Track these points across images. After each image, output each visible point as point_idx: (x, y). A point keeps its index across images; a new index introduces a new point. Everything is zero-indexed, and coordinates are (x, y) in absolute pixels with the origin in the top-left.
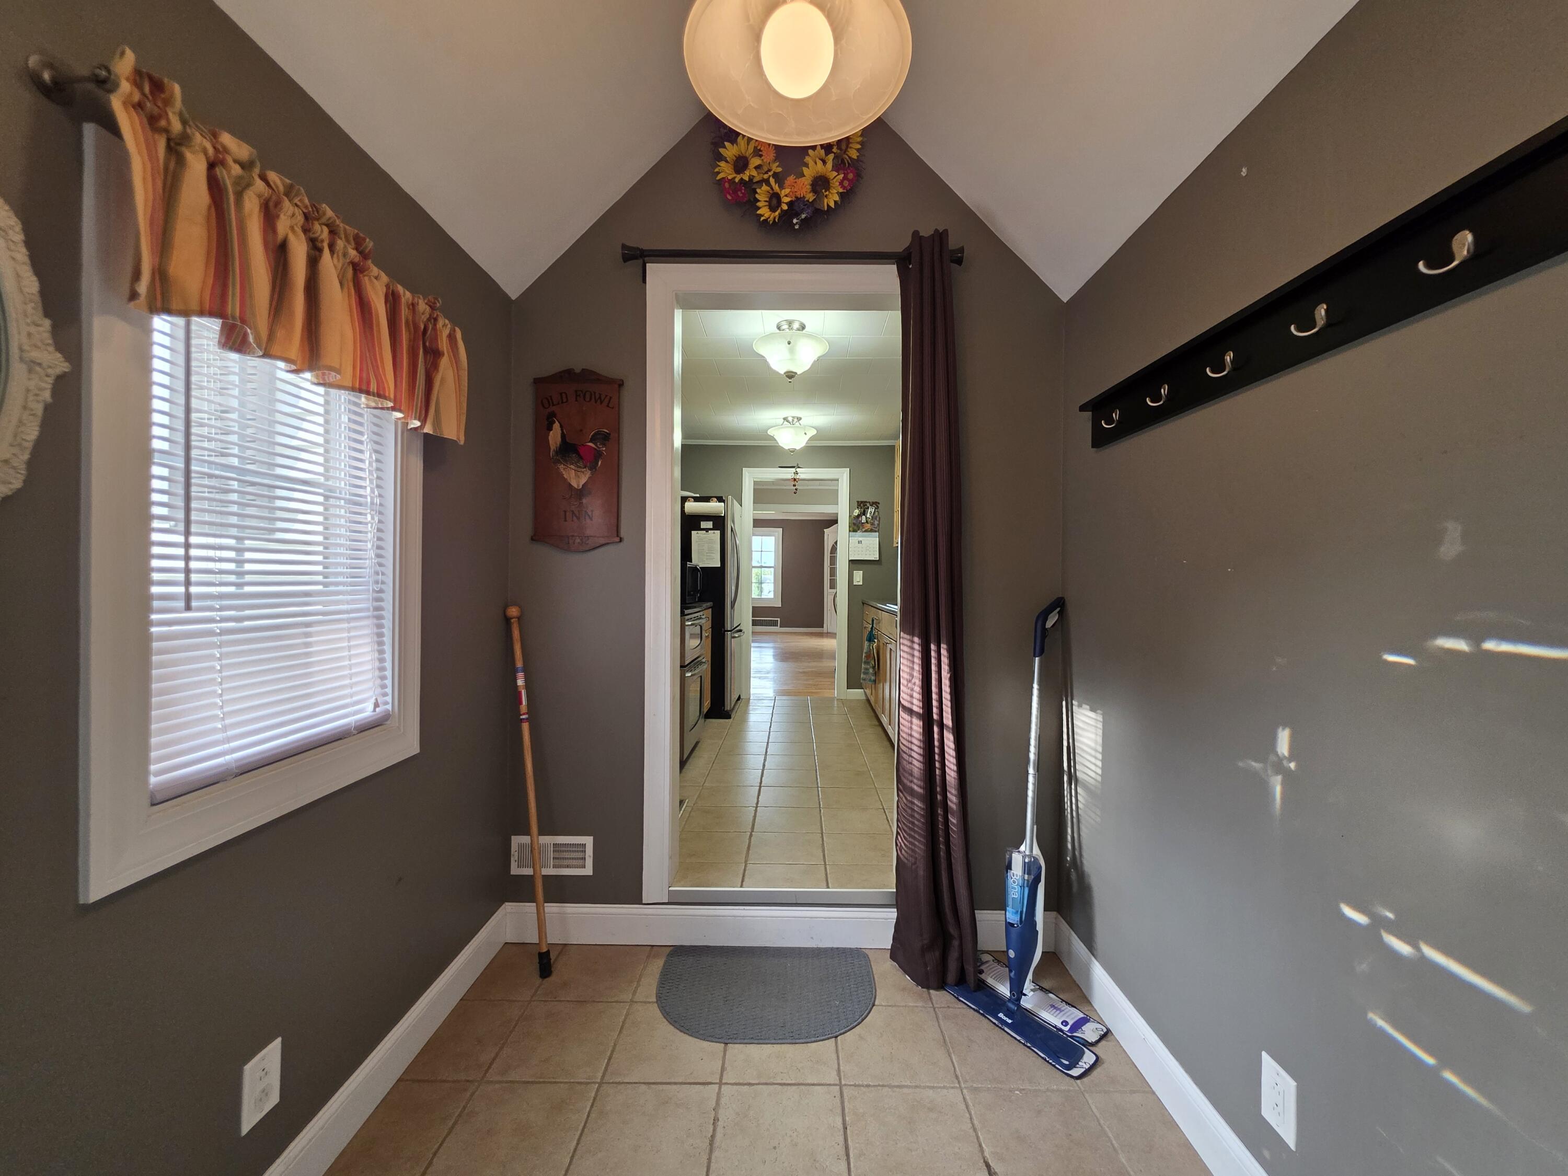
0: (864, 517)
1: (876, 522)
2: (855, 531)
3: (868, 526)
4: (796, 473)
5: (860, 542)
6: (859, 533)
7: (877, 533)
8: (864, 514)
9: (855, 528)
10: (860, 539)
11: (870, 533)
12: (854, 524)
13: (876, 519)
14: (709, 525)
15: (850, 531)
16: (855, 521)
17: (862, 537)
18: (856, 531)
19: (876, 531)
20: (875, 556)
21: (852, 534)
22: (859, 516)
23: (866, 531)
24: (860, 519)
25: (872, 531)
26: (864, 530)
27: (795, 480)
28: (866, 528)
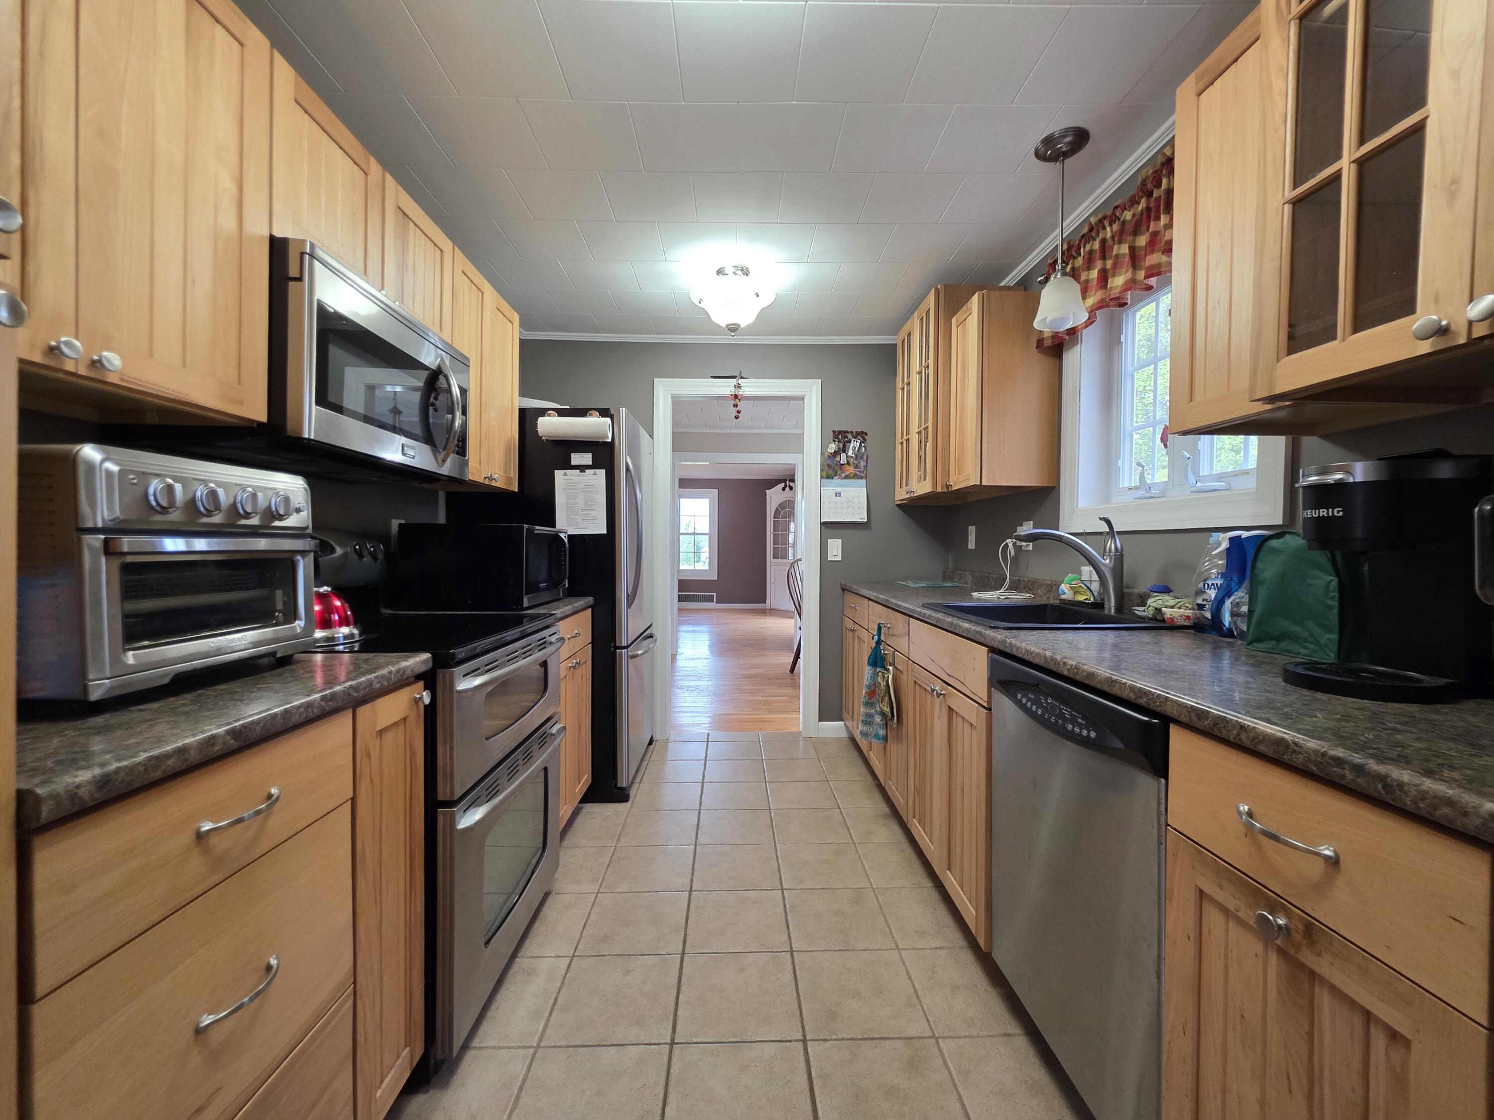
0: (843, 455)
1: (862, 464)
2: (829, 477)
3: (850, 470)
4: (738, 386)
5: (838, 494)
6: (836, 481)
7: (864, 481)
8: (844, 452)
9: (831, 472)
10: (838, 489)
11: (853, 480)
12: (829, 466)
13: (862, 458)
14: (585, 458)
15: (822, 477)
16: (829, 462)
17: (842, 486)
18: (832, 478)
19: (861, 478)
20: (861, 516)
21: (825, 481)
22: (836, 453)
23: (847, 477)
24: (838, 459)
25: (856, 477)
26: (843, 475)
27: (736, 397)
28: (848, 473)
